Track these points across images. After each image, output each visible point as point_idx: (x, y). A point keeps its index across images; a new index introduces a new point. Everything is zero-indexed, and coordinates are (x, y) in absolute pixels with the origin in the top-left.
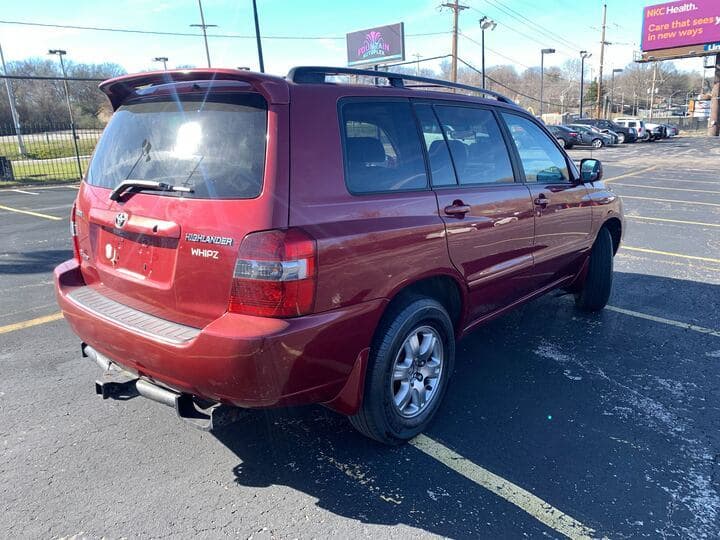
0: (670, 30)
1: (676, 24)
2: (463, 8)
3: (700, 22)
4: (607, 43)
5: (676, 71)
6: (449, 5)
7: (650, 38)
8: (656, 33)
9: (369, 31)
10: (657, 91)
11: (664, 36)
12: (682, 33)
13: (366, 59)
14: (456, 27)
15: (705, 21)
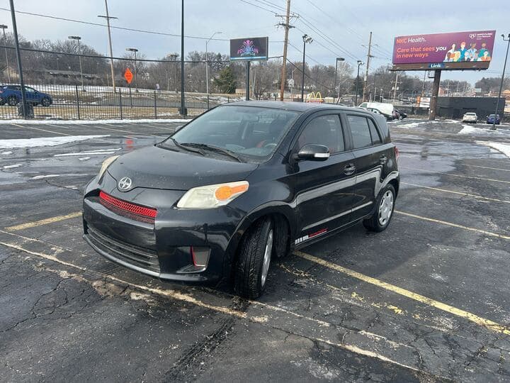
0: (410, 53)
1: (413, 49)
2: (291, 27)
3: (427, 49)
4: (371, 56)
5: (406, 76)
6: (283, 24)
7: (398, 56)
8: (402, 54)
9: (246, 40)
10: (398, 88)
11: (406, 56)
12: (416, 55)
13: (242, 57)
14: (286, 39)
15: (430, 49)
